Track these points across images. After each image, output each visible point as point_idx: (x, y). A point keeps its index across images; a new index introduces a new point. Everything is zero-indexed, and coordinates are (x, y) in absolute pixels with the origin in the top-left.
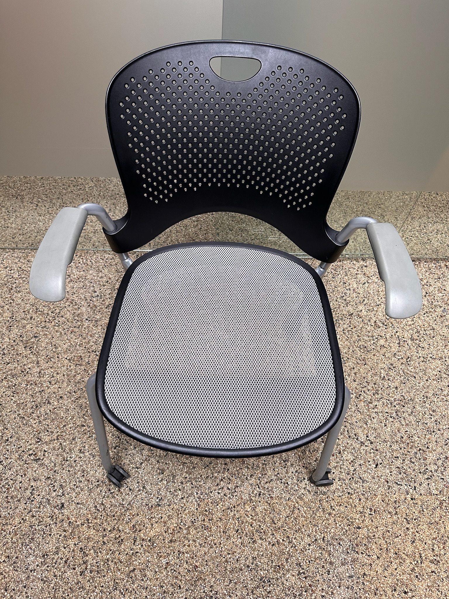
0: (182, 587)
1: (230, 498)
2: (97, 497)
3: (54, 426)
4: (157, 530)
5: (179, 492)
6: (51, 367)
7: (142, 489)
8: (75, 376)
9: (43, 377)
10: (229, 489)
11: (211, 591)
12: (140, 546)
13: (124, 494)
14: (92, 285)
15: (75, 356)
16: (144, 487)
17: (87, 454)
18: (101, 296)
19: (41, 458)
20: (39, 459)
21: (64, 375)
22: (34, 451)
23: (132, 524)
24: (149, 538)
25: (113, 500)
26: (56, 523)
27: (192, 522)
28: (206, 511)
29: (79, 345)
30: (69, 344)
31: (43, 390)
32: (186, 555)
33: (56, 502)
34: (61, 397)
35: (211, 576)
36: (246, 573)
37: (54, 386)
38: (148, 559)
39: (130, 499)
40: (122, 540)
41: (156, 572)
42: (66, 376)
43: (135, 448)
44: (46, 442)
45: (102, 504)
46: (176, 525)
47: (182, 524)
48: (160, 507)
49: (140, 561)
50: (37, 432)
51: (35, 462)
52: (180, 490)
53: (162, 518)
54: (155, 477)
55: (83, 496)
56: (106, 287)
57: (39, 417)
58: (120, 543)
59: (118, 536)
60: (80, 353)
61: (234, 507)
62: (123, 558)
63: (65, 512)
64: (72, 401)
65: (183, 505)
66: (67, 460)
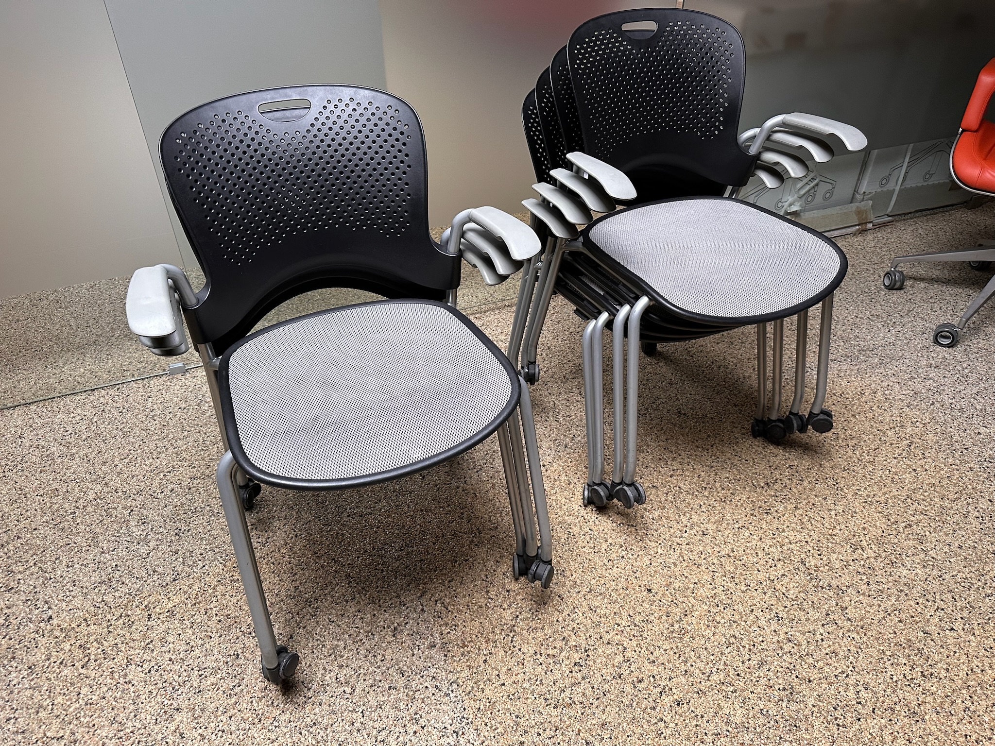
0: (213, 636)
1: (261, 549)
2: (95, 597)
3: (28, 555)
4: (176, 600)
5: (199, 562)
6: (17, 508)
7: (152, 573)
8: (51, 506)
9: (8, 519)
10: (259, 543)
11: (249, 628)
12: (156, 620)
13: (130, 584)
14: (62, 426)
15: (48, 491)
16: (154, 572)
17: (77, 566)
18: (75, 433)
19: (15, 587)
20: (12, 588)
21: (36, 510)
22: (4, 584)
23: (144, 605)
24: (167, 610)
25: (117, 594)
26: (43, 635)
27: (219, 581)
28: (234, 567)
29: (53, 480)
30: (39, 482)
31: (9, 530)
32: (214, 609)
33: (41, 617)
34: (35, 529)
35: (247, 617)
36: (288, 602)
37: (24, 522)
38: (167, 627)
39: (138, 586)
40: (132, 622)
41: (180, 634)
42: (38, 510)
43: (139, 543)
44: (19, 572)
45: (103, 601)
46: (199, 590)
47: (206, 586)
48: (177, 582)
49: (157, 632)
50: (6, 566)
51: (7, 592)
52: (200, 560)
53: (180, 589)
54: (167, 559)
55: (77, 602)
56: (80, 424)
57: (6, 554)
58: (130, 626)
59: (127, 621)
60: (55, 485)
61: (267, 555)
62: (136, 636)
63: (55, 622)
64: (50, 528)
65: (205, 571)
66: (51, 579)
